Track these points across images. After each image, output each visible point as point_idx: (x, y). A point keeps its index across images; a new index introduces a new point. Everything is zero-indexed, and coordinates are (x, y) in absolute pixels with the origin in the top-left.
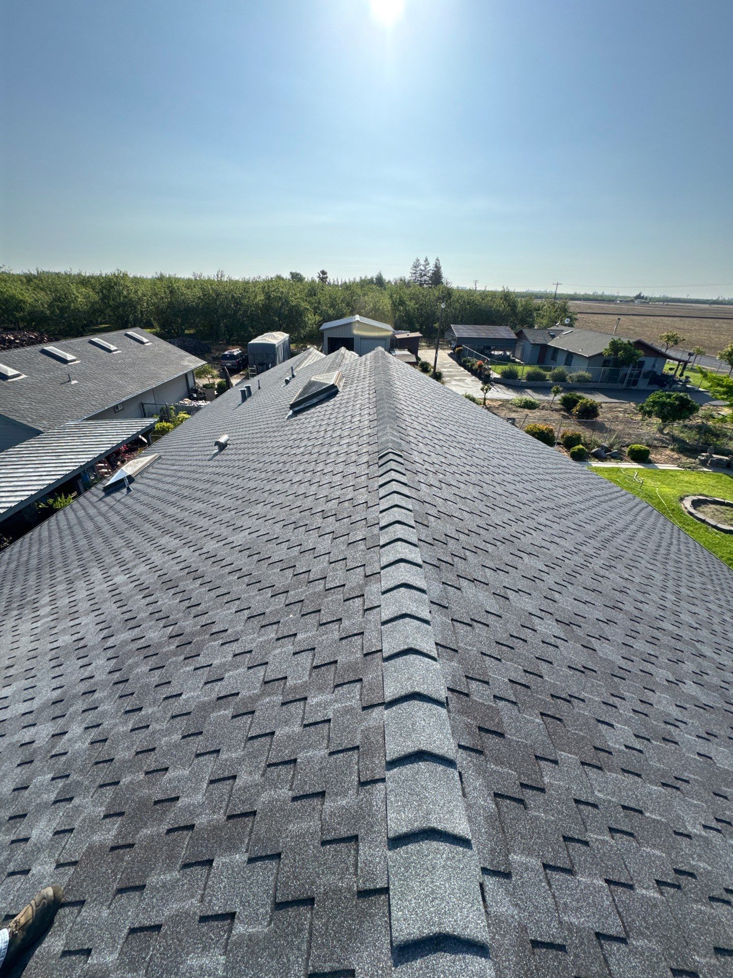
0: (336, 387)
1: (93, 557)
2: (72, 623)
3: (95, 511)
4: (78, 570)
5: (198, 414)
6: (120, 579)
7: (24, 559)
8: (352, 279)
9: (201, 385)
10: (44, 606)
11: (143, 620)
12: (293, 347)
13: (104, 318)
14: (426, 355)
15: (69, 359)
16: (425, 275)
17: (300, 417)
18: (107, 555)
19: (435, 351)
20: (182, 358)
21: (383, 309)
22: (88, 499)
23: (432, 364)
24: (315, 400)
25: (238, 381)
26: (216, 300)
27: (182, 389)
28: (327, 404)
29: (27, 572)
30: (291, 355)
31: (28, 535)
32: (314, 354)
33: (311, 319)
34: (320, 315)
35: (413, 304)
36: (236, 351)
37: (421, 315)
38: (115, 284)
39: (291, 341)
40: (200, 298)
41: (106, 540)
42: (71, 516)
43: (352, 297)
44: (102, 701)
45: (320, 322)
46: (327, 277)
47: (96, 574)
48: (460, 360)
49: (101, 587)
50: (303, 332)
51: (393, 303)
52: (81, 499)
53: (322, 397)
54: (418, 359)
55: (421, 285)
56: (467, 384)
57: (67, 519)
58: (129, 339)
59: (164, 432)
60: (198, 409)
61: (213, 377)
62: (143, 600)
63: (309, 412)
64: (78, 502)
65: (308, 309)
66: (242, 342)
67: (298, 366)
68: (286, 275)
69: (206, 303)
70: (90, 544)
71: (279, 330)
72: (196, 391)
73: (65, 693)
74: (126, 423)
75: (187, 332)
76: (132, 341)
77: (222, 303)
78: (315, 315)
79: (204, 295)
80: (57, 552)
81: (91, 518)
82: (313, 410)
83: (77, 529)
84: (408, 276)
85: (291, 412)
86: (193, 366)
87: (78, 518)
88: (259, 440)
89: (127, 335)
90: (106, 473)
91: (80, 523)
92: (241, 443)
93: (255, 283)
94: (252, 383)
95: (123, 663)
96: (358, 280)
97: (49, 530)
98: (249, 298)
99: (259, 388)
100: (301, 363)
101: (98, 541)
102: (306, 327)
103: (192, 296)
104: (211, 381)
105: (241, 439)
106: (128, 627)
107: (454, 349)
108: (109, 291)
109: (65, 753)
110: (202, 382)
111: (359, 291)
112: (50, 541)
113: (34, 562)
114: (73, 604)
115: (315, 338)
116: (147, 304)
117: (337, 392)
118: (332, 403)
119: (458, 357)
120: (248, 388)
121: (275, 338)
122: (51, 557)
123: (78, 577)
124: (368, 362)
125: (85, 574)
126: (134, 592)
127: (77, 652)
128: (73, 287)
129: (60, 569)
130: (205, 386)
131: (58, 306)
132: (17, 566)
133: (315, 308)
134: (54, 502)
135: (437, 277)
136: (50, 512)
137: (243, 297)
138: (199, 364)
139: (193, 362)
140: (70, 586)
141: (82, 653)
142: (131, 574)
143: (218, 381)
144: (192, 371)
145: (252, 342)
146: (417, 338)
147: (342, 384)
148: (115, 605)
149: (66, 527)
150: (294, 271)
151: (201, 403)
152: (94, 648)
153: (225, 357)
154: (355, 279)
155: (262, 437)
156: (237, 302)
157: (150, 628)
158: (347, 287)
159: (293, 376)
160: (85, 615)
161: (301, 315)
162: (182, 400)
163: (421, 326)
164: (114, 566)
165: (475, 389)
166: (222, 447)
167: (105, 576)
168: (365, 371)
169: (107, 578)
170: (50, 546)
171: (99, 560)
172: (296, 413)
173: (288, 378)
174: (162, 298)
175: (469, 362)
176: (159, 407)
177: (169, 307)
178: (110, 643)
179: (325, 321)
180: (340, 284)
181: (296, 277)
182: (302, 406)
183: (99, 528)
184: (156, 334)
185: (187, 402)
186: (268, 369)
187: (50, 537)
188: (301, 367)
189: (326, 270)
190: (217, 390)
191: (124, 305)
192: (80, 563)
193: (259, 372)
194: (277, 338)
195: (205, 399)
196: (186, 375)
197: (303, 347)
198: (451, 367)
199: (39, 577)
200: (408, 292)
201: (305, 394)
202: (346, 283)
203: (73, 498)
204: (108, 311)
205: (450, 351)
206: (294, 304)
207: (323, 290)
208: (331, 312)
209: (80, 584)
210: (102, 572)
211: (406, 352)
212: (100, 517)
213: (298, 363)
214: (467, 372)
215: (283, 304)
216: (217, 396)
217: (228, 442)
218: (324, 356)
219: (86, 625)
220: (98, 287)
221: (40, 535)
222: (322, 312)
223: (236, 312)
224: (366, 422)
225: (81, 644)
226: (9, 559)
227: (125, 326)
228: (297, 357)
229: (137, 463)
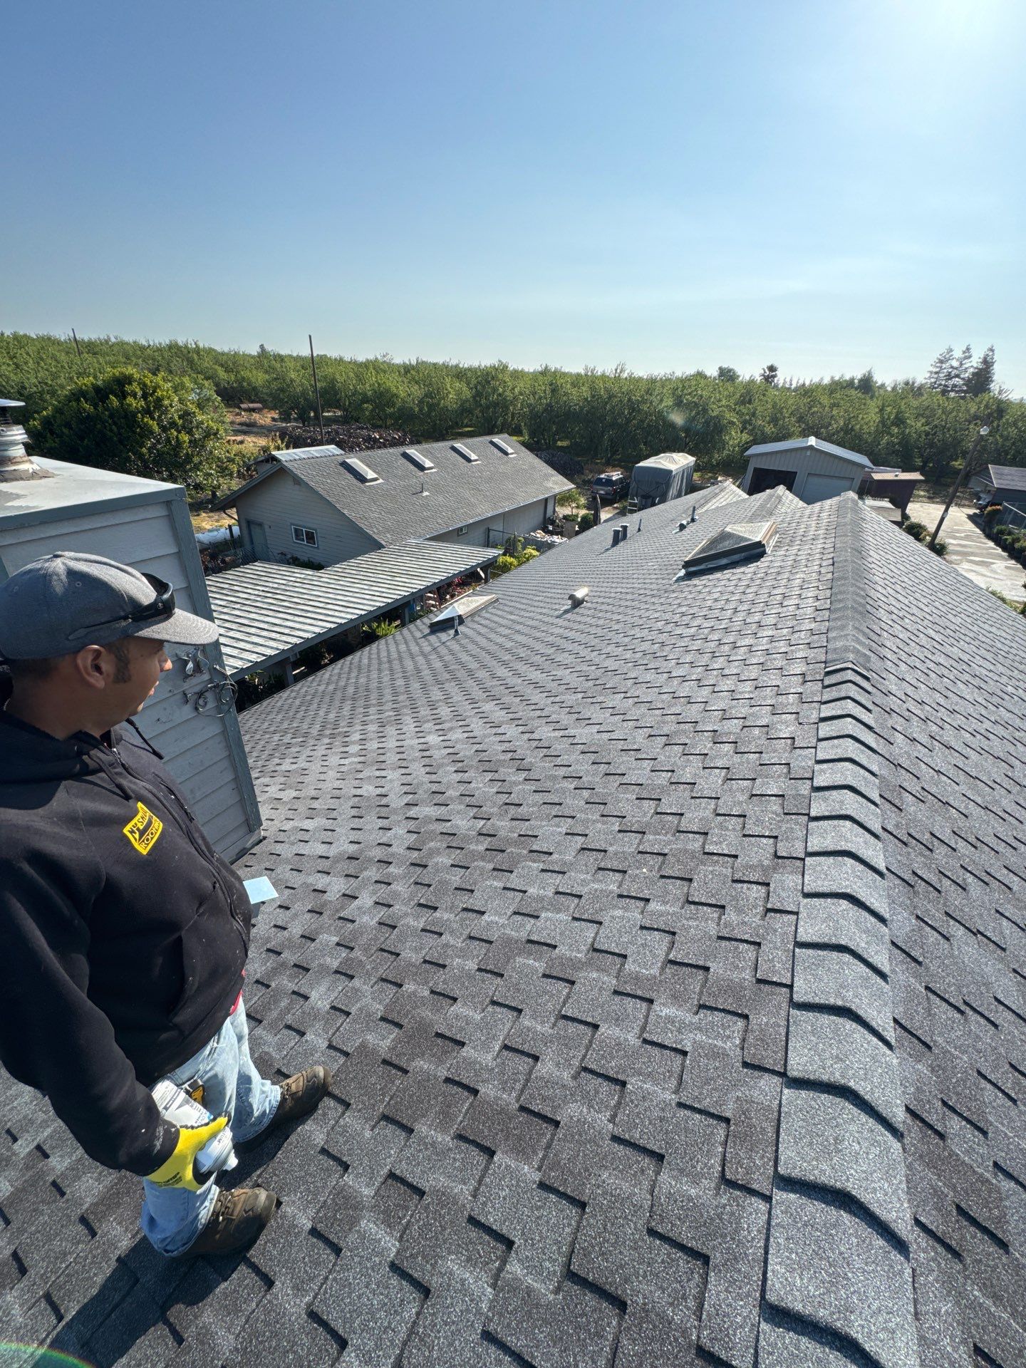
0: (764, 546)
1: (408, 703)
2: (378, 773)
3: (417, 648)
4: (391, 713)
5: (549, 553)
6: (433, 739)
7: (342, 683)
8: (816, 380)
9: (561, 516)
10: (354, 743)
11: (451, 798)
12: (696, 476)
13: (471, 420)
14: (923, 512)
15: (427, 466)
16: (957, 376)
17: (695, 581)
18: (423, 706)
19: (943, 507)
20: (547, 477)
21: (861, 429)
22: (411, 633)
23: (932, 528)
24: (724, 561)
25: (609, 516)
26: (606, 403)
27: (537, 517)
28: (742, 569)
29: (343, 700)
30: (692, 488)
31: (349, 658)
32: (729, 492)
33: (735, 438)
34: (750, 433)
35: (919, 424)
36: (616, 475)
37: (931, 445)
38: (493, 378)
39: (697, 468)
40: (586, 399)
41: (424, 687)
42: (393, 648)
43: (810, 408)
44: (396, 878)
45: (747, 443)
46: (774, 376)
47: (409, 726)
48: (991, 528)
49: (412, 742)
50: (716, 456)
51: (883, 422)
52: (405, 631)
53: (736, 557)
54: (905, 517)
55: (944, 392)
56: (995, 572)
57: (388, 651)
58: (493, 448)
59: (505, 568)
60: (551, 546)
61: (578, 507)
62: (455, 775)
63: (711, 577)
64: (402, 634)
65: (733, 423)
66: (627, 463)
67: (702, 505)
68: (712, 372)
69: (593, 407)
70: (407, 686)
71: (683, 451)
72: (553, 522)
73: (362, 851)
74: (468, 549)
75: (559, 443)
76: (496, 451)
77: (613, 407)
78: (742, 432)
79: (593, 396)
80: (374, 685)
81: (412, 657)
82: (718, 575)
83: (396, 665)
84: (921, 376)
85: (683, 572)
86: (557, 490)
87: (399, 652)
88: (628, 603)
89: (492, 443)
90: (433, 606)
91: (400, 659)
92: (603, 603)
93: (665, 382)
94: (631, 521)
95: (424, 843)
96: (826, 381)
97: (370, 659)
98: (651, 403)
99: (639, 530)
100: (707, 502)
101: (416, 686)
102: (724, 448)
103: (576, 396)
104: (575, 511)
105: (605, 598)
106: (434, 802)
107: (982, 508)
108: (484, 387)
109: (353, 921)
110: (563, 511)
111: (825, 401)
112: (369, 671)
113: (351, 690)
114: (382, 751)
115: (734, 467)
116: (522, 405)
117: (763, 554)
118: (752, 570)
119: (989, 524)
120: (625, 528)
121: (674, 461)
122: (367, 690)
123: (390, 722)
124: (824, 515)
125: (398, 721)
126: (445, 761)
127: (378, 809)
128: (448, 380)
129: (374, 705)
130: (565, 517)
131: (428, 402)
132: (335, 689)
133: (745, 423)
134: (378, 627)
135: (981, 379)
136: (371, 638)
137: (644, 401)
138: (566, 488)
139: (559, 484)
140: (381, 729)
141: (384, 812)
142: (445, 738)
143: (583, 512)
144: (555, 496)
145: (641, 464)
146: (912, 484)
147: (772, 543)
148: (422, 769)
149: (385, 659)
150: (725, 366)
151: (556, 539)
152: (395, 811)
153: (599, 482)
154: (822, 379)
155: (633, 600)
156: (633, 406)
157: (458, 812)
158: (806, 392)
159: (693, 520)
160: (392, 769)
161: (721, 432)
162: (534, 531)
163: (925, 463)
164: (428, 721)
165: (1009, 583)
166: (577, 603)
167: (417, 729)
168: (818, 529)
169: (420, 734)
170: (368, 676)
171: (414, 709)
172: (689, 576)
173: (684, 522)
174: (540, 398)
175: (1010, 533)
176: (506, 536)
177: (545, 410)
178: (413, 812)
179: (755, 442)
180: (793, 387)
181: (727, 375)
182: (702, 567)
183: (418, 671)
184: (523, 444)
185: (539, 535)
186: (653, 505)
187: (369, 666)
188: (705, 508)
189: (776, 365)
190: (580, 525)
191: (496, 404)
192: (395, 706)
193: (642, 507)
194: (677, 462)
195: (561, 534)
196: (546, 500)
197: (711, 478)
198: (967, 538)
199: (353, 708)
200: (915, 403)
201: (711, 549)
202: (804, 385)
203: (396, 627)
204: (477, 412)
205: (972, 511)
206: (715, 414)
207: (764, 395)
208: (769, 429)
209: (391, 731)
210: (415, 724)
211: (886, 504)
212: (421, 658)
213: (702, 501)
214: (999, 551)
215: (698, 413)
216: (577, 533)
217: (586, 599)
218: (745, 496)
219: (391, 781)
220: (474, 381)
221: (360, 661)
222: (753, 429)
223: (628, 421)
224: (810, 610)
225: (384, 801)
226: (329, 679)
227: (490, 432)
228: (701, 492)
229: (471, 602)
